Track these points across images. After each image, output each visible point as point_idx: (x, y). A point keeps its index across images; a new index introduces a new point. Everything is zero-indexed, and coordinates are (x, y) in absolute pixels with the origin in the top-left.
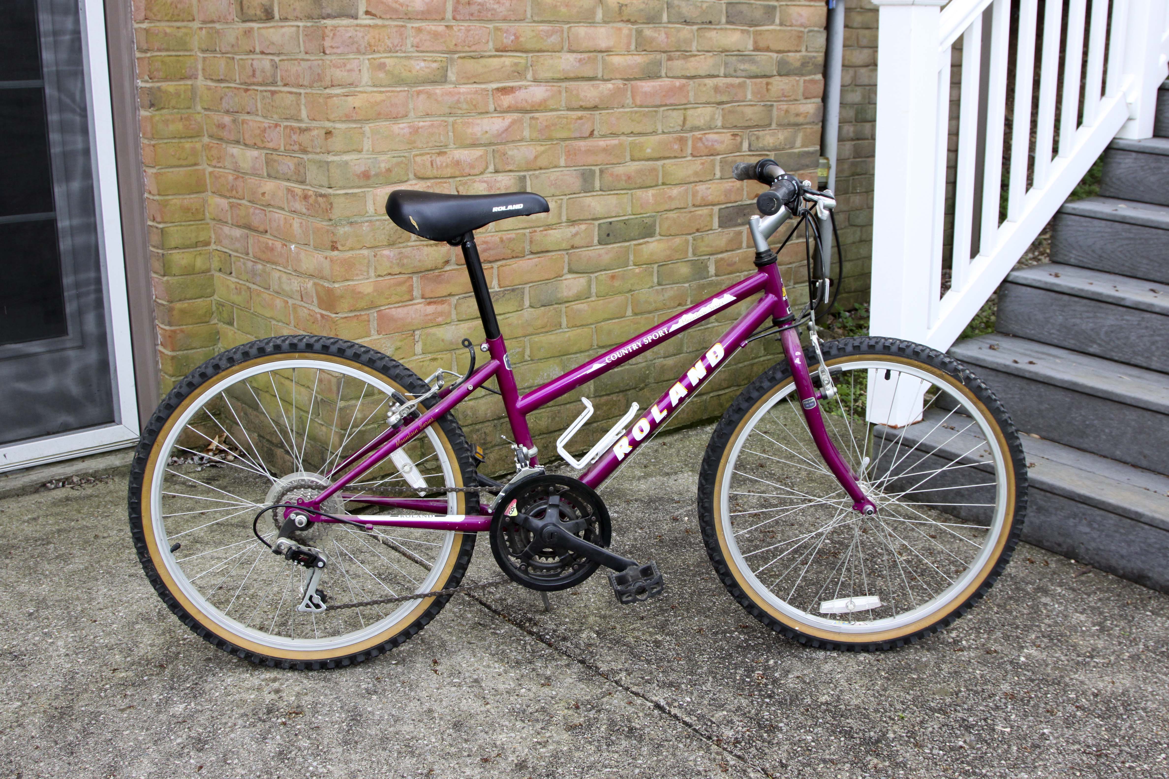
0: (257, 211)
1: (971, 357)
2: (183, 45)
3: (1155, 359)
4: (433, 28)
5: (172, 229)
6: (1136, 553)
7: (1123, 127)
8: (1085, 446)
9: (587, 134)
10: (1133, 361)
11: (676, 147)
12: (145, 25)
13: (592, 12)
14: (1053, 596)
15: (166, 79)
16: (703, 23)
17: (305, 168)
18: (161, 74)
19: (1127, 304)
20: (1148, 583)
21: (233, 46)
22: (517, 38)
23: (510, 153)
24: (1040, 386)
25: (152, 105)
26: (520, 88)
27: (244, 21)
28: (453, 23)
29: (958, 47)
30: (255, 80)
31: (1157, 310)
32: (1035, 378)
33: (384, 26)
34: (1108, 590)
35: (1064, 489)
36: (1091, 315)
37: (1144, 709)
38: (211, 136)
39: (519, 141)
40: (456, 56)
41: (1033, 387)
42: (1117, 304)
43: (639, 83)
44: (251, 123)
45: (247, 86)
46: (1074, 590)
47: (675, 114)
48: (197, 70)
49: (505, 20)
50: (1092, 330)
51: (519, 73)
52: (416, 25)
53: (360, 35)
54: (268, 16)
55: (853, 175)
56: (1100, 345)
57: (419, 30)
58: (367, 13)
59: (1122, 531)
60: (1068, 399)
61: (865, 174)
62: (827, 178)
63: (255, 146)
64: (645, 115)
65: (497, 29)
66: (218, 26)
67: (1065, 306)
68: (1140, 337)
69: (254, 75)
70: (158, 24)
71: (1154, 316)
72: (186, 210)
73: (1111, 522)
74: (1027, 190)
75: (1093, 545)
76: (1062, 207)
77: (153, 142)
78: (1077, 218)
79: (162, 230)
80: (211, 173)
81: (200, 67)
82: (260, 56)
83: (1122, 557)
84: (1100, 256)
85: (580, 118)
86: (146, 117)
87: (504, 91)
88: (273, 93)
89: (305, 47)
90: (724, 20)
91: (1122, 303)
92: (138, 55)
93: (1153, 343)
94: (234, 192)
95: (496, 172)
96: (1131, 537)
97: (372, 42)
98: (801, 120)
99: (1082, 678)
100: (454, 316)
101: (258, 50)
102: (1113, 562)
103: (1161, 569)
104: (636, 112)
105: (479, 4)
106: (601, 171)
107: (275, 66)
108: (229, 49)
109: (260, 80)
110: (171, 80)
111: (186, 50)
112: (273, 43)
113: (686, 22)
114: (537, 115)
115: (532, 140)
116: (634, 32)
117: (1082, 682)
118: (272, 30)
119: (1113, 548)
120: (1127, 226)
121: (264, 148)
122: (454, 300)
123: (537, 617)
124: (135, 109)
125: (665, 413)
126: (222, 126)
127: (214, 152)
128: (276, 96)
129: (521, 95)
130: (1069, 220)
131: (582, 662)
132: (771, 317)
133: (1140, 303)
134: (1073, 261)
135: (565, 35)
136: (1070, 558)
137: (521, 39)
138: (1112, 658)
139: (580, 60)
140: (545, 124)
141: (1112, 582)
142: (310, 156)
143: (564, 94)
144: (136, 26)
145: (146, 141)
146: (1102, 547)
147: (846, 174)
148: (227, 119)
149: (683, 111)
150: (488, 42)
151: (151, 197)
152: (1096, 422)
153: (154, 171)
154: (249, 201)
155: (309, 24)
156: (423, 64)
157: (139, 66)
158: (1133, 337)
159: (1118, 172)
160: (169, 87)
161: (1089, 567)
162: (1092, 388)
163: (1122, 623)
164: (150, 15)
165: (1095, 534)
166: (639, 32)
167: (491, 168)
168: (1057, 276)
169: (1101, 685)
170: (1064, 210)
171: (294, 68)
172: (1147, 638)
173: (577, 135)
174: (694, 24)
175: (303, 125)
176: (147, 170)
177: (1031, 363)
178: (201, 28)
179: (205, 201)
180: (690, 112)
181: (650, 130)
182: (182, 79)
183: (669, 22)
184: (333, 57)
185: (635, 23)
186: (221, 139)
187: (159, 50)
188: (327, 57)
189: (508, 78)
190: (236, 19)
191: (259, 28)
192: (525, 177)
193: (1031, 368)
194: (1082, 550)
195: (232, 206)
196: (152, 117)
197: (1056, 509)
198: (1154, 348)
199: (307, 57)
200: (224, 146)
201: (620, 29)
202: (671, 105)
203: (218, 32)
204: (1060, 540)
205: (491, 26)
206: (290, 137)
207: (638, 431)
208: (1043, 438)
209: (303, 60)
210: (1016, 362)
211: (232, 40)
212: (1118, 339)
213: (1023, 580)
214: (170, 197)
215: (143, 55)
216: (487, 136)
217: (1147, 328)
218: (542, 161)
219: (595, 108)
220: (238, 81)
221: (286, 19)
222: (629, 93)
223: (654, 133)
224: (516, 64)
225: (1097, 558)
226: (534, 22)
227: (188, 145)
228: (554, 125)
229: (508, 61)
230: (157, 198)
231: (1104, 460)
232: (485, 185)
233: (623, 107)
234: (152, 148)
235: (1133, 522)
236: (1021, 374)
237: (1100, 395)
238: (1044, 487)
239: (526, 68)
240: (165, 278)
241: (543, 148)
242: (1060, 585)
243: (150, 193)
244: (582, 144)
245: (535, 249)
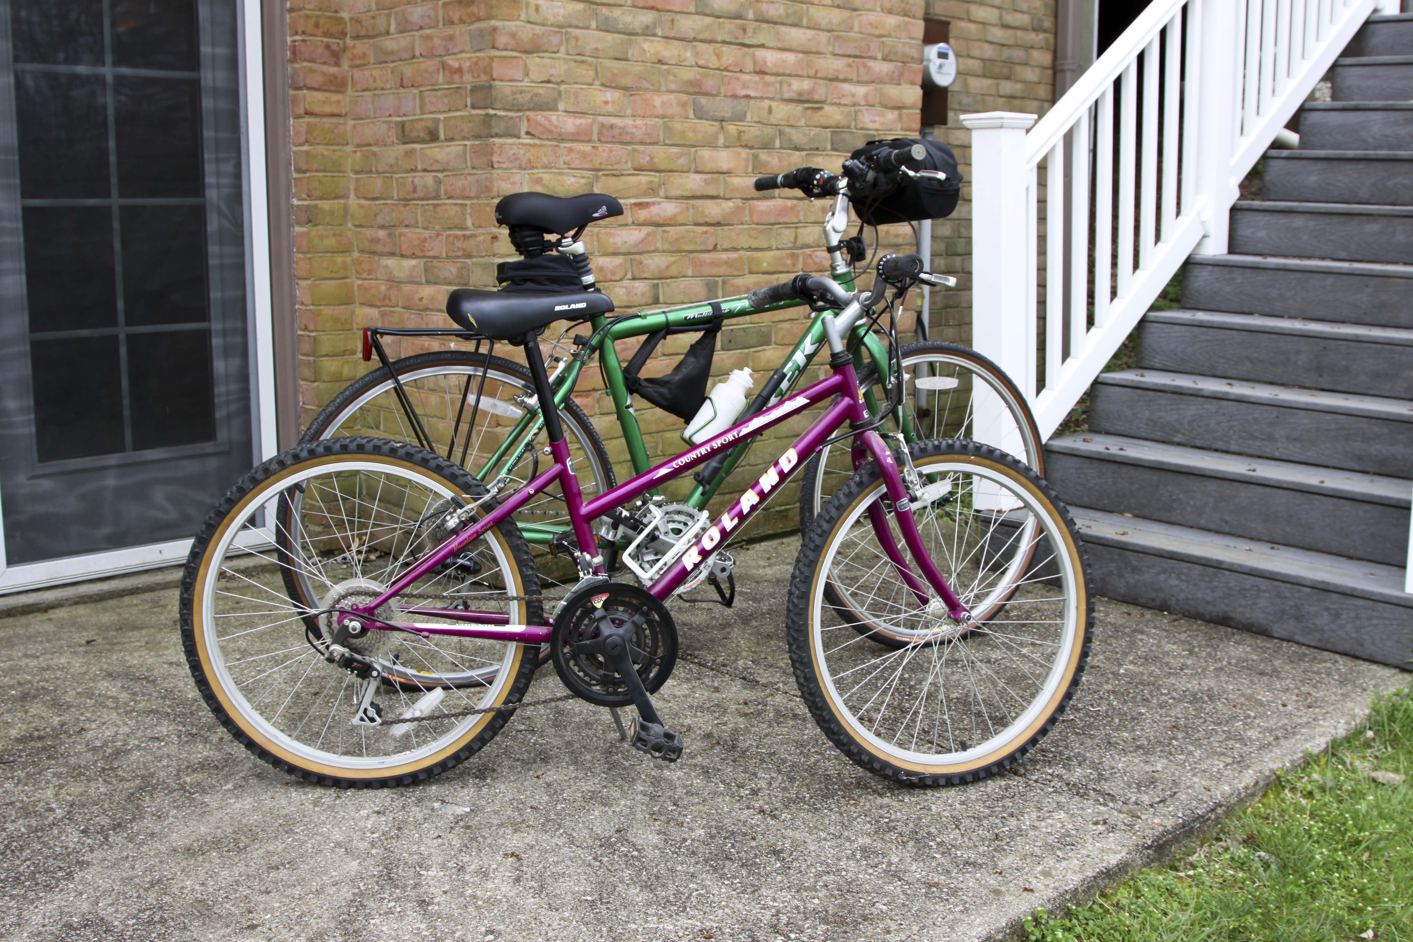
0: (413, 316)
1: (1066, 448)
2: (337, 167)
3: (1233, 442)
4: (582, 148)
5: (324, 337)
6: (1220, 598)
7: (1199, 244)
8: (1173, 519)
9: (711, 247)
10: (1215, 446)
11: (789, 262)
12: (305, 148)
13: (715, 137)
14: (1148, 635)
15: (321, 198)
16: (811, 149)
17: (468, 270)
18: (318, 193)
19: (1206, 394)
20: (1232, 624)
21: (391, 166)
22: (652, 158)
23: (645, 262)
24: (1130, 468)
25: (310, 221)
26: (654, 203)
27: (405, 143)
28: (598, 144)
29: (1042, 168)
30: (416, 195)
31: (1232, 397)
32: (1125, 461)
33: (542, 146)
34: (1197, 630)
35: (1154, 548)
36: (1174, 407)
37: (1226, 699)
38: (362, 251)
39: (654, 251)
40: (601, 173)
41: (1124, 470)
42: (1196, 394)
43: (756, 203)
44: (409, 235)
45: (406, 201)
46: (1166, 631)
47: (787, 232)
48: (349, 190)
49: (642, 143)
50: (1176, 420)
51: (652, 191)
52: (568, 145)
53: (522, 152)
54: (433, 137)
55: (945, 308)
56: (1184, 434)
57: (570, 150)
58: (528, 133)
59: (1207, 579)
60: (1155, 478)
61: (957, 307)
62: (921, 307)
63: (413, 256)
64: (761, 232)
65: (634, 150)
66: (375, 149)
67: (1150, 401)
68: (1219, 423)
69: (415, 190)
70: (317, 147)
71: (1230, 403)
72: (336, 320)
73: (1196, 572)
74: (1112, 300)
75: (1183, 595)
76: (1145, 316)
77: (309, 256)
78: (1159, 325)
79: (315, 337)
80: (359, 286)
81: (352, 187)
82: (421, 174)
83: (1208, 603)
84: (1182, 359)
85: (706, 233)
86: (302, 234)
87: (640, 205)
88: (435, 206)
89: (472, 163)
90: (829, 147)
91: (1201, 393)
92: (295, 175)
93: (1231, 428)
94: (387, 301)
95: (634, 279)
96: (1215, 584)
97: (532, 158)
98: (900, 241)
99: (1173, 681)
100: (597, 410)
101: (419, 168)
102: (1201, 609)
103: (1241, 609)
104: (754, 229)
105: (620, 128)
106: (724, 282)
107: (438, 182)
108: (387, 169)
109: (422, 195)
110: (326, 199)
111: (340, 172)
112: (437, 162)
113: (796, 149)
114: (668, 229)
115: (664, 251)
116: (751, 157)
117: (1173, 684)
118: (437, 150)
119: (1200, 596)
120: (1205, 329)
121: (423, 257)
122: (597, 395)
123: (697, 653)
124: (290, 226)
126: (376, 241)
127: (365, 266)
128: (438, 209)
129: (655, 210)
130: (1152, 328)
131: (744, 678)
133: (1216, 392)
134: (1157, 365)
135: (692, 158)
136: (1163, 611)
137: (656, 160)
138: (1199, 670)
139: (705, 180)
140: (675, 237)
141: (1200, 625)
142: (474, 260)
143: (691, 211)
144: (295, 149)
145: (301, 255)
146: (1190, 597)
147: (939, 306)
148: (382, 234)
149: (793, 230)
150: (627, 162)
151: (303, 308)
152: (1181, 496)
153: (309, 282)
154: (404, 308)
155: (477, 143)
156: (573, 180)
157: (296, 186)
158: (1213, 425)
159: (1197, 284)
160: (325, 205)
161: (1180, 615)
162: (1176, 465)
163: (1209, 650)
164: (310, 138)
165: (1183, 586)
166: (756, 157)
167: (629, 276)
168: (1142, 376)
169: (1189, 686)
170: (1148, 319)
171: (459, 183)
172: (1230, 657)
173: (703, 248)
174: (803, 150)
175: (468, 233)
176: (300, 282)
177: (1121, 449)
178: (355, 152)
179: (353, 312)
180: (800, 231)
181: (765, 246)
182: (335, 198)
183: (781, 148)
184: (500, 171)
185: (751, 148)
186: (374, 253)
187: (317, 171)
188: (494, 171)
189: (645, 194)
190: (396, 141)
191: (422, 149)
192: (658, 284)
193: (1121, 453)
194: (1173, 602)
195: (383, 315)
196: (308, 233)
197: (1149, 567)
198: (1231, 432)
199: (475, 171)
200: (377, 258)
201: (739, 153)
202: (784, 223)
203: (375, 154)
204: (1153, 595)
205: (630, 148)
206: (454, 244)
208: (1136, 516)
209: (469, 174)
210: (1107, 449)
211: (392, 161)
212: (1200, 427)
213: (1121, 625)
214: (322, 307)
215: (301, 175)
216: (626, 246)
217: (1224, 414)
218: (673, 271)
219: (718, 224)
220: (396, 197)
221: (452, 139)
222: (747, 211)
223: (769, 249)
224: (651, 182)
225: (1186, 607)
226: (666, 145)
227: (339, 259)
228: (683, 238)
229: (644, 179)
230: (312, 307)
231: (1190, 530)
232: (624, 290)
233: (742, 224)
234: (307, 261)
235: (1215, 570)
236: (1112, 459)
237: (1183, 470)
238: (1137, 548)
239: (660, 186)
240: (316, 384)
241: (673, 259)
242: (1155, 628)
243: (303, 304)
244: (707, 256)
245: (667, 351)
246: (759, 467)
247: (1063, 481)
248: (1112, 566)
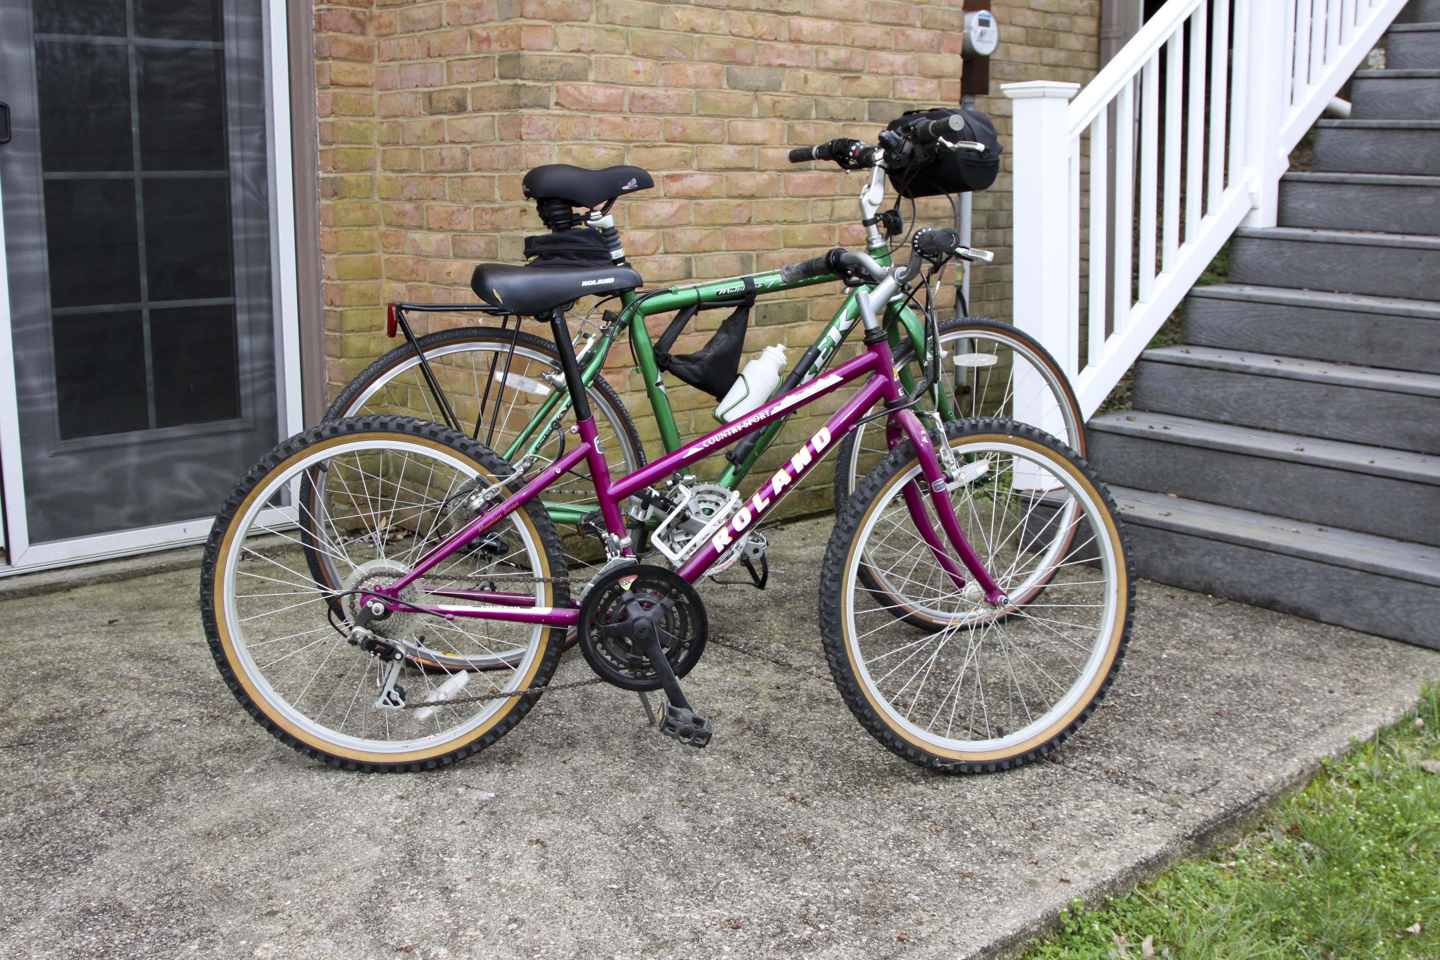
0: (440, 291)
1: (1109, 426)
2: (363, 139)
3: (1280, 420)
4: (613, 119)
5: (350, 313)
6: (1266, 581)
7: (1247, 217)
8: (1219, 500)
9: (745, 221)
10: (1262, 425)
11: (825, 235)
12: (331, 119)
13: (750, 108)
14: (1192, 619)
15: (348, 170)
16: (847, 120)
17: (497, 244)
18: (345, 166)
19: (1253, 371)
20: (1278, 607)
21: (419, 138)
22: (684, 129)
23: (678, 236)
24: (1175, 447)
25: (335, 194)
26: (686, 176)
27: (432, 114)
28: (629, 115)
29: (1085, 138)
30: (443, 168)
31: (1280, 374)
32: (1169, 440)
33: (571, 116)
34: (1242, 614)
35: (1198, 530)
36: (1220, 384)
37: (1271, 685)
38: (389, 224)
39: (687, 225)
40: (632, 145)
41: (1169, 449)
42: (1243, 372)
43: (791, 174)
44: (437, 209)
45: (433, 174)
46: (1210, 614)
47: (823, 204)
48: (376, 163)
49: (674, 113)
50: (1222, 398)
51: (686, 163)
52: (598, 116)
53: (551, 123)
54: (460, 107)
55: (987, 282)
56: (1230, 413)
57: (601, 120)
58: (557, 104)
59: (1252, 561)
60: (1201, 458)
61: (998, 281)
62: (962, 281)
63: (441, 229)
64: (796, 204)
65: (666, 121)
66: (401, 120)
67: (1196, 378)
68: (1266, 401)
69: (442, 163)
70: (343, 118)
71: (1278, 380)
72: (363, 294)
73: (1242, 554)
74: (1157, 274)
75: (1228, 578)
76: (1190, 290)
77: (335, 229)
78: (1206, 300)
79: (341, 312)
80: (386, 260)
81: (379, 159)
82: (449, 145)
83: (1254, 586)
84: (1229, 335)
85: (739, 206)
86: (328, 206)
87: (673, 178)
88: (463, 178)
89: (500, 134)
90: (866, 117)
91: (1249, 370)
92: (321, 147)
93: (1278, 406)
94: (414, 276)
95: (666, 253)
96: (1261, 566)
97: (562, 130)
98: (939, 213)
99: (1217, 667)
100: (628, 387)
101: (447, 139)
102: (1246, 592)
103: (1288, 593)
104: (789, 202)
105: (652, 98)
106: (758, 256)
107: (466, 153)
108: (414, 140)
109: (449, 167)
110: (353, 171)
111: (367, 144)
112: (465, 133)
113: (833, 119)
114: (701, 201)
115: (697, 225)
116: (786, 127)
117: (1217, 670)
118: (464, 121)
119: (1245, 579)
120: (1251, 305)
121: (451, 230)
122: (628, 371)
123: (728, 635)
124: (315, 199)
126: (403, 214)
127: (392, 240)
128: (467, 181)
129: (687, 182)
130: (1198, 303)
131: (777, 662)
133: (1263, 369)
134: (1203, 342)
135: (726, 128)
136: (1207, 594)
137: (688, 131)
138: (1244, 655)
139: (739, 152)
140: (708, 210)
141: (1245, 609)
142: (503, 233)
143: (725, 183)
144: (320, 120)
145: (327, 229)
146: (1235, 579)
147: (980, 280)
148: (409, 207)
149: (829, 203)
150: (659, 133)
151: (330, 282)
152: (1227, 476)
153: (335, 256)
154: (432, 282)
155: (505, 114)
156: (603, 151)
157: (321, 158)
158: (1260, 402)
159: (1244, 258)
160: (351, 177)
161: (1225, 599)
162: (1221, 444)
163: (1254, 634)
164: (337, 110)
165: (1228, 568)
166: (791, 127)
167: (661, 249)
168: (1188, 352)
169: (1233, 671)
170: (1193, 294)
171: (488, 155)
172: (1275, 642)
173: (736, 221)
174: (839, 120)
175: (496, 206)
176: (326, 256)
177: (1165, 428)
178: (382, 123)
179: (380, 287)
180: (837, 203)
181: (802, 219)
182: (362, 170)
183: (817, 119)
184: (528, 143)
185: (786, 118)
186: (401, 226)
187: (343, 143)
188: (523, 142)
189: (677, 167)
190: (423, 112)
191: (449, 120)
192: (690, 258)
193: (1166, 432)
194: (1217, 585)
195: (410, 289)
196: (334, 207)
197: (1193, 549)
198: (1279, 410)
199: (503, 143)
200: (404, 232)
201: (774, 124)
202: (820, 196)
203: (402, 125)
204: (1198, 578)
205: (662, 118)
206: (482, 217)
208: (1180, 497)
209: (498, 146)
210: (1151, 427)
211: (419, 132)
212: (1247, 405)
213: (1164, 609)
214: (348, 282)
215: (327, 147)
216: (658, 219)
217: (1272, 392)
218: (706, 245)
219: (752, 197)
220: (423, 170)
221: (480, 110)
222: (782, 184)
223: (805, 222)
224: (684, 154)
225: (1232, 590)
226: (699, 115)
227: (366, 232)
228: (717, 211)
229: (676, 150)
230: (338, 282)
231: (1236, 511)
232: (656, 264)
233: (777, 196)
234: (333, 235)
235: (1261, 552)
236: (1156, 438)
237: (1229, 449)
238: (1181, 530)
239: (692, 157)
240: (342, 360)
241: (706, 232)
242: (1199, 611)
243: (329, 278)
244: (741, 229)
245: (699, 328)
246: (791, 446)
247: (1105, 460)
248: (1156, 548)
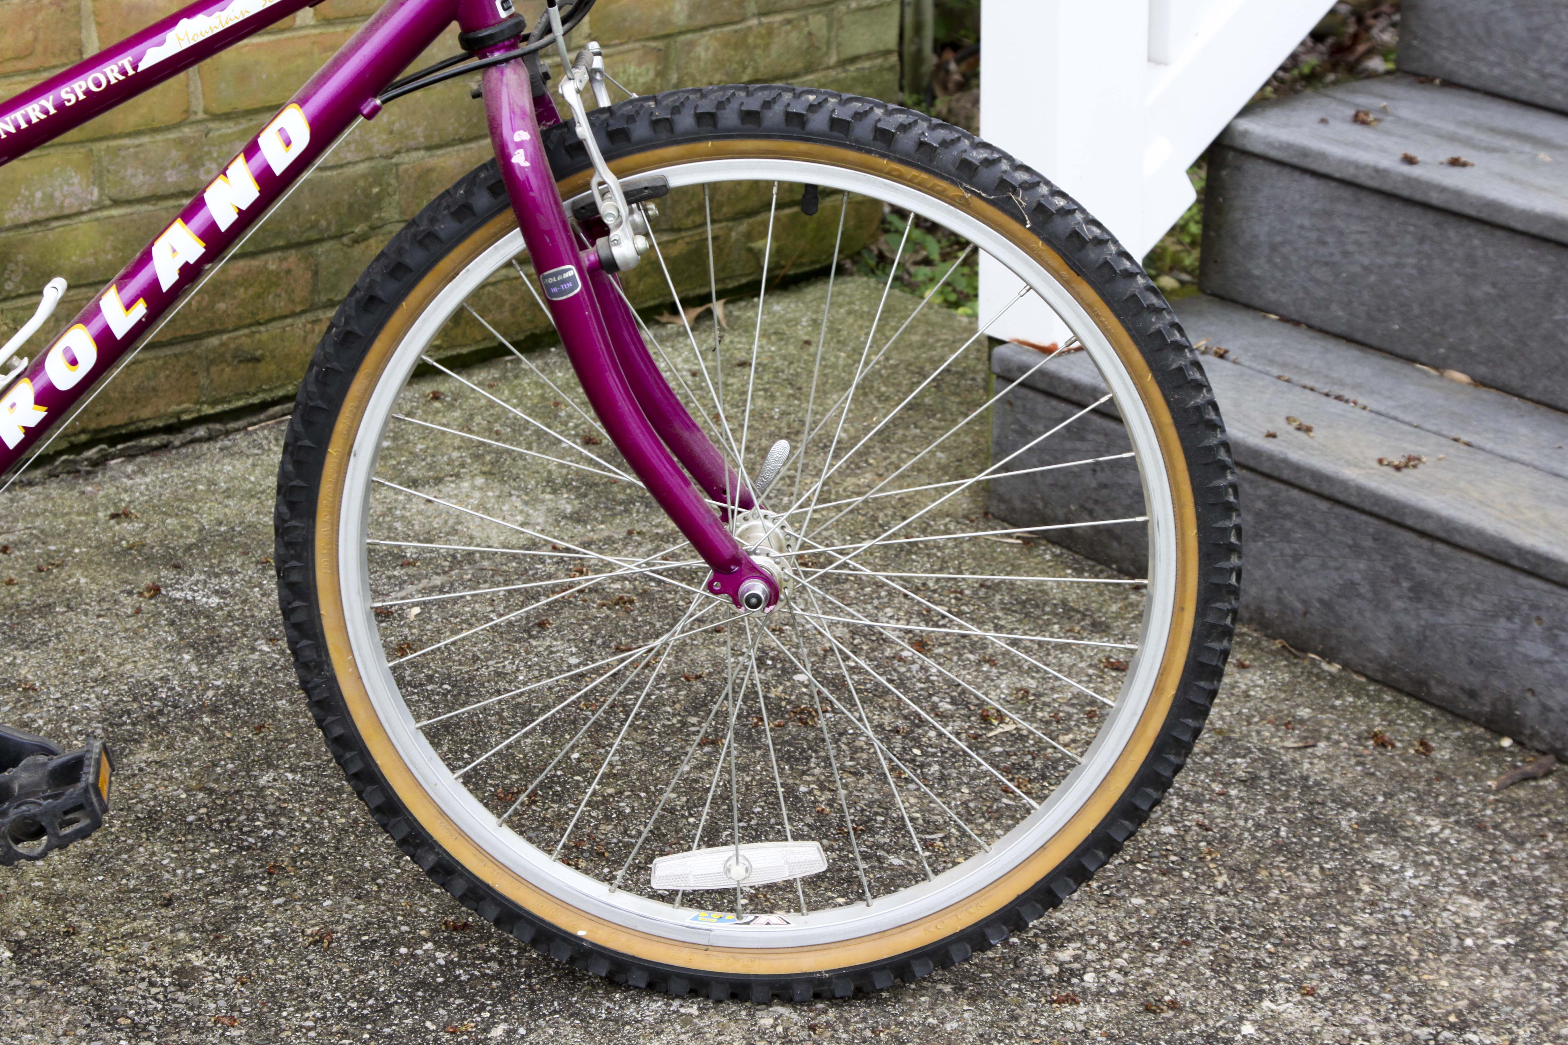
14: (1409, 844)
24: (1472, 230)
32: (1455, 206)
41: (1453, 233)
46: (1480, 827)
60: (1544, 270)
75: (1560, 695)
125: (140, 309)
132: (455, 27)
136: (1502, 734)
177: (1455, 162)
193: (1454, 179)
194: (1530, 711)
197: (1463, 590)
204: (1475, 679)
207: (63, 363)
208: (1480, 382)
210: (1409, 160)
213: (1337, 795)
236: (1419, 196)
238: (1429, 526)
242: (1445, 811)
246: (349, 171)
247: (1274, 248)
248: (1357, 570)
